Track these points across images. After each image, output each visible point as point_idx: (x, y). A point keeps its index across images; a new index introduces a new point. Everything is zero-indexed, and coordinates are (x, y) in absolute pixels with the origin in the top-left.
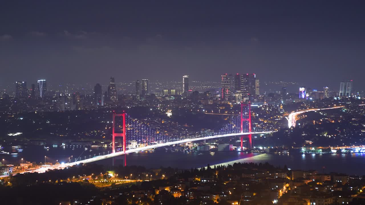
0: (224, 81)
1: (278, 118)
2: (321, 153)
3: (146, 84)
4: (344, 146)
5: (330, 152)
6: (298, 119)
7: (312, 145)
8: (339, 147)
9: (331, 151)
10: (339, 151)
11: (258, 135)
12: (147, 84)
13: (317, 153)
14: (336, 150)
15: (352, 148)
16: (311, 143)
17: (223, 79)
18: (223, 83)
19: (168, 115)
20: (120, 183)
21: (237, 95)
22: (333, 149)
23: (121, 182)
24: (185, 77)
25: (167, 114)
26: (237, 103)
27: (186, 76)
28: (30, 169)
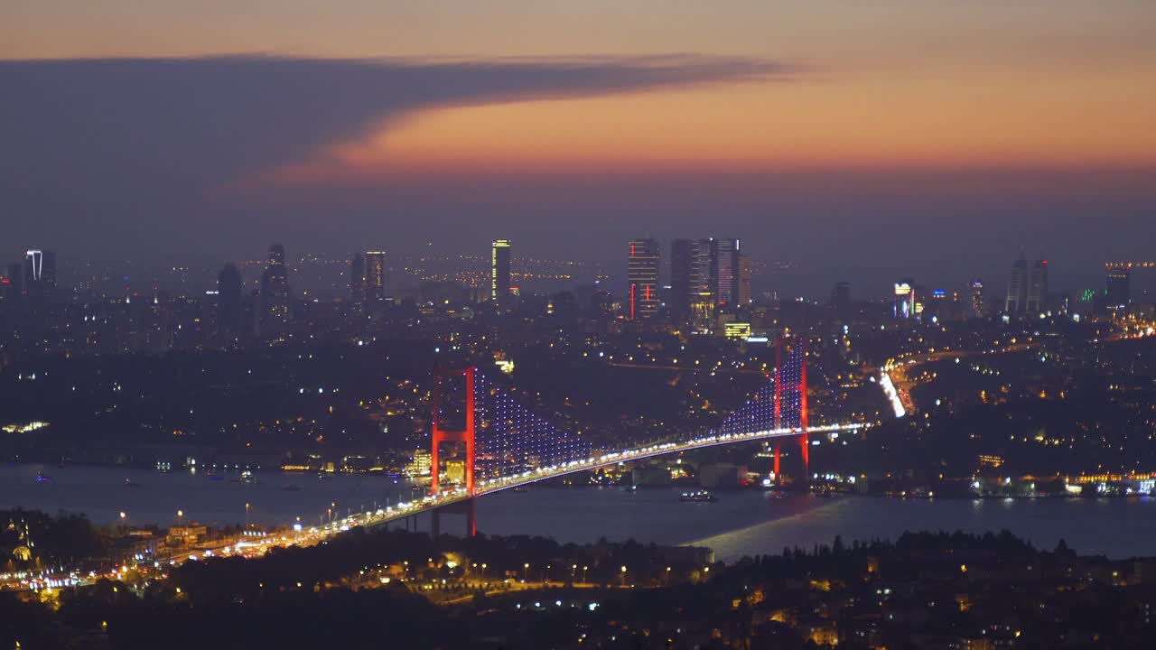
0: (636, 260)
1: (850, 382)
2: (1033, 494)
3: (378, 267)
4: (1102, 472)
5: (1061, 493)
6: (912, 385)
7: (1003, 471)
8: (1086, 475)
9: (1064, 489)
10: (1089, 490)
11: (822, 436)
12: (381, 266)
13: (1020, 495)
14: (1079, 485)
15: (1129, 482)
16: (997, 465)
17: (635, 255)
18: (632, 266)
19: (503, 368)
20: (496, 591)
21: (698, 305)
22: (1070, 484)
23: (499, 589)
24: (499, 245)
25: (500, 366)
26: (699, 332)
27: (501, 244)
28: (205, 545)
